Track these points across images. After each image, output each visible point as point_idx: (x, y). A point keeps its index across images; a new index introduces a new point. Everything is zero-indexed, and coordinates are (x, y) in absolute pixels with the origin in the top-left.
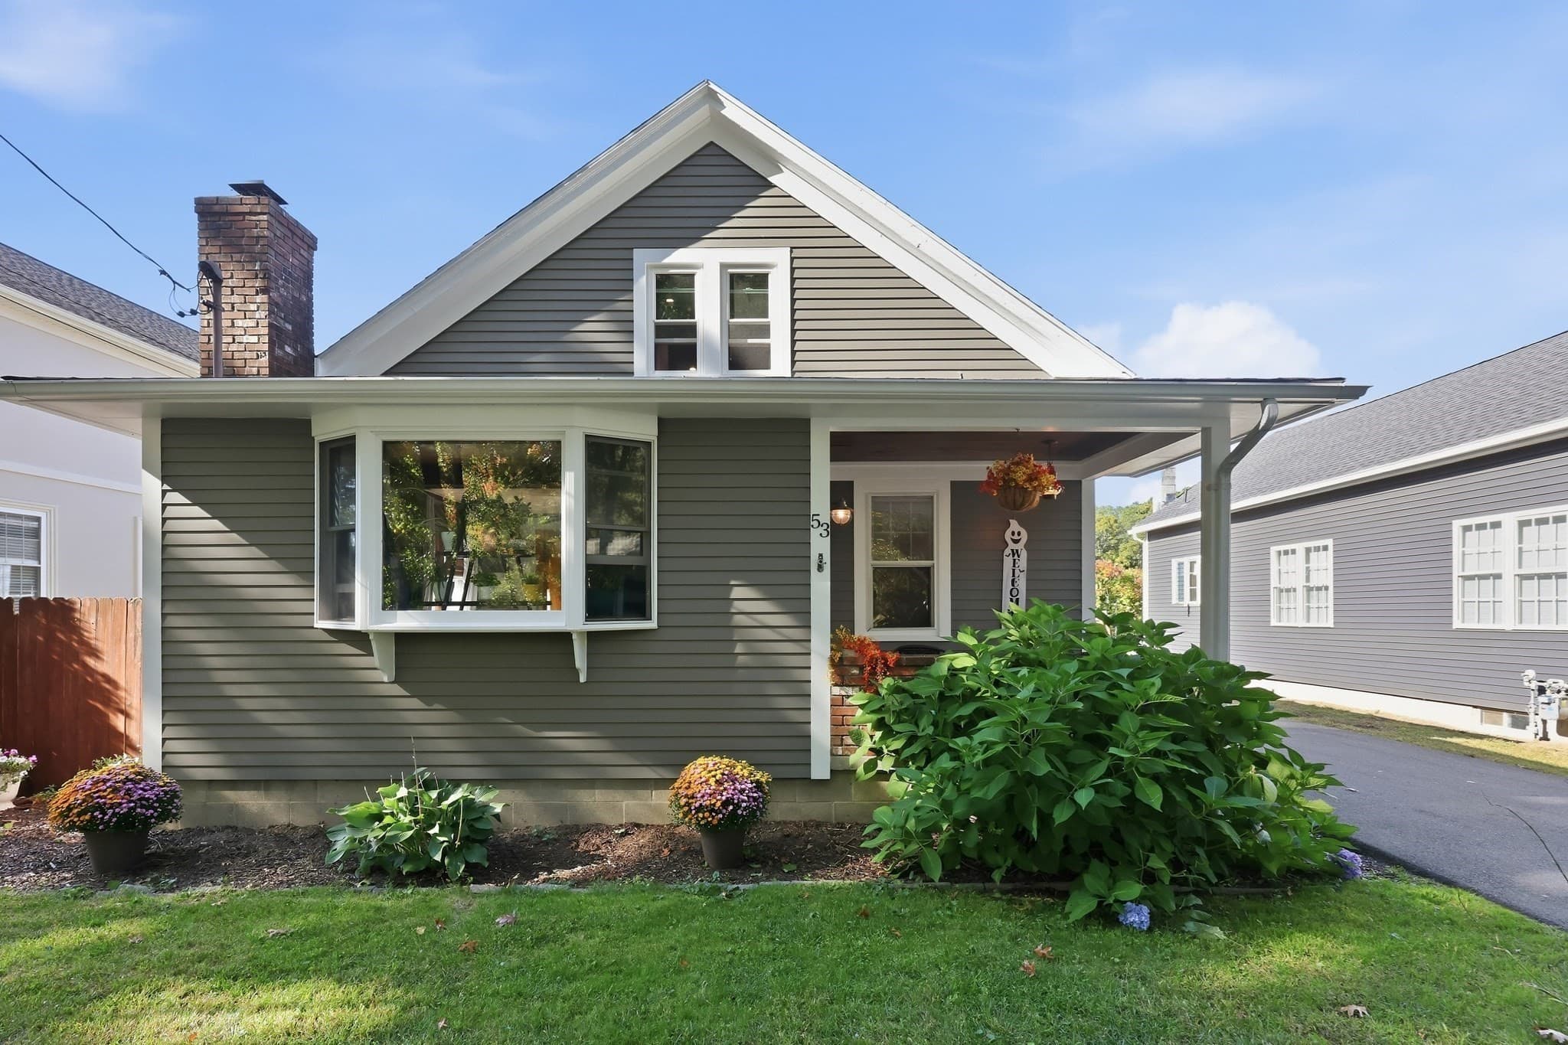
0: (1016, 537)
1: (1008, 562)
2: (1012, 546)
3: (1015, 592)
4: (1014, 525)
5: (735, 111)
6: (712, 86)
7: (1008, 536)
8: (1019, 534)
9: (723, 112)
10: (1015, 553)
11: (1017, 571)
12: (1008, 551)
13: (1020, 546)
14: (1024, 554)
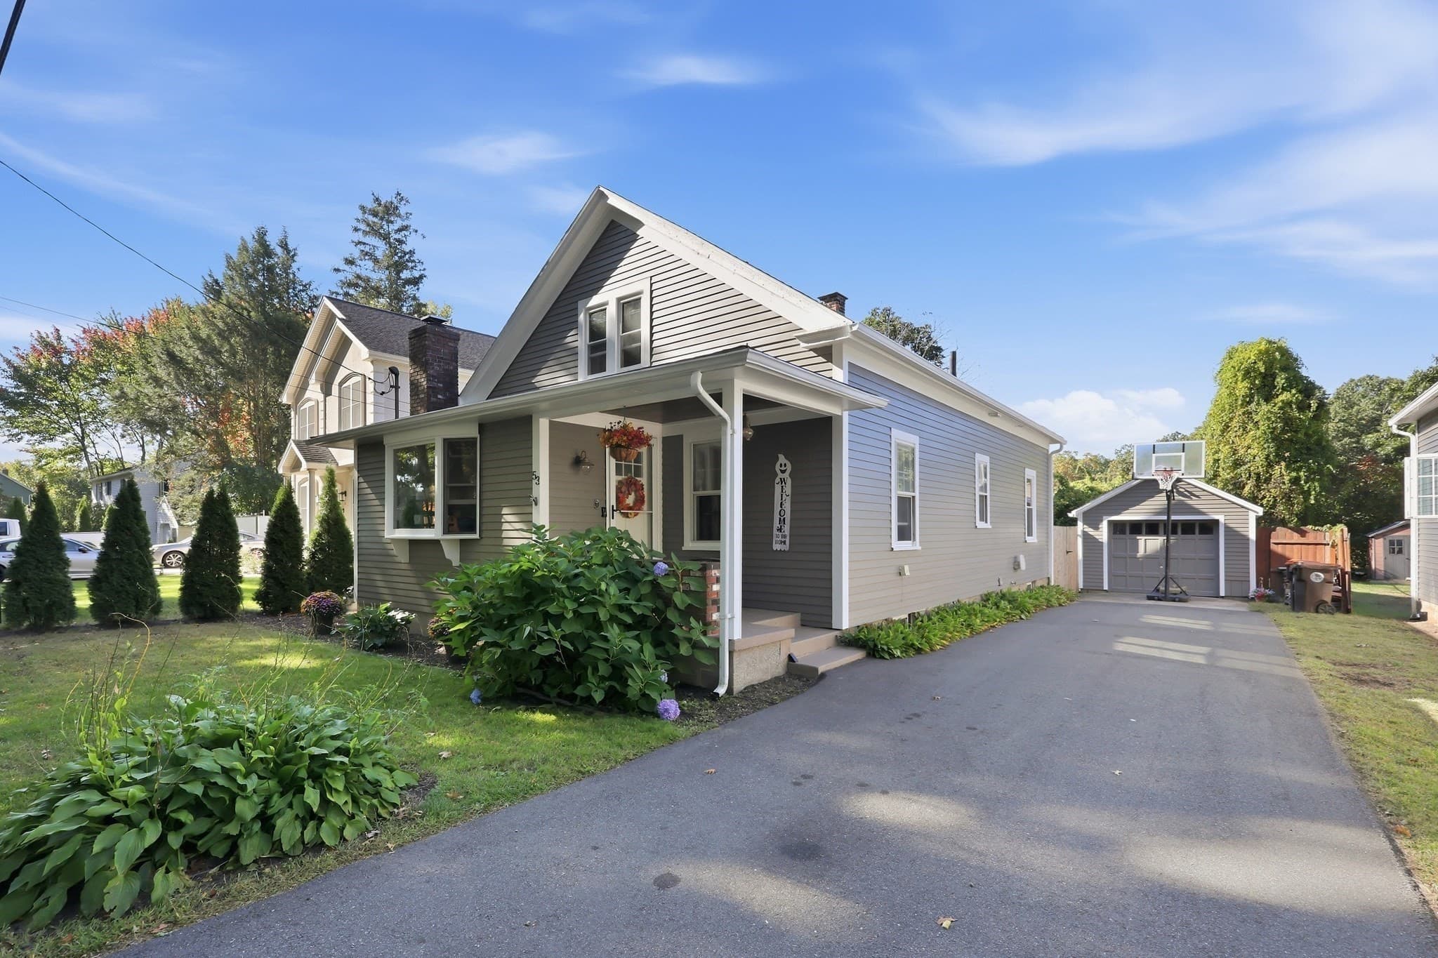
0: (783, 468)
1: (778, 488)
2: (780, 475)
3: (782, 513)
4: (782, 459)
5: (614, 201)
6: (601, 189)
7: (778, 468)
8: (785, 465)
9: (609, 202)
10: (782, 481)
11: (784, 495)
12: (777, 480)
13: (786, 475)
14: (789, 481)
